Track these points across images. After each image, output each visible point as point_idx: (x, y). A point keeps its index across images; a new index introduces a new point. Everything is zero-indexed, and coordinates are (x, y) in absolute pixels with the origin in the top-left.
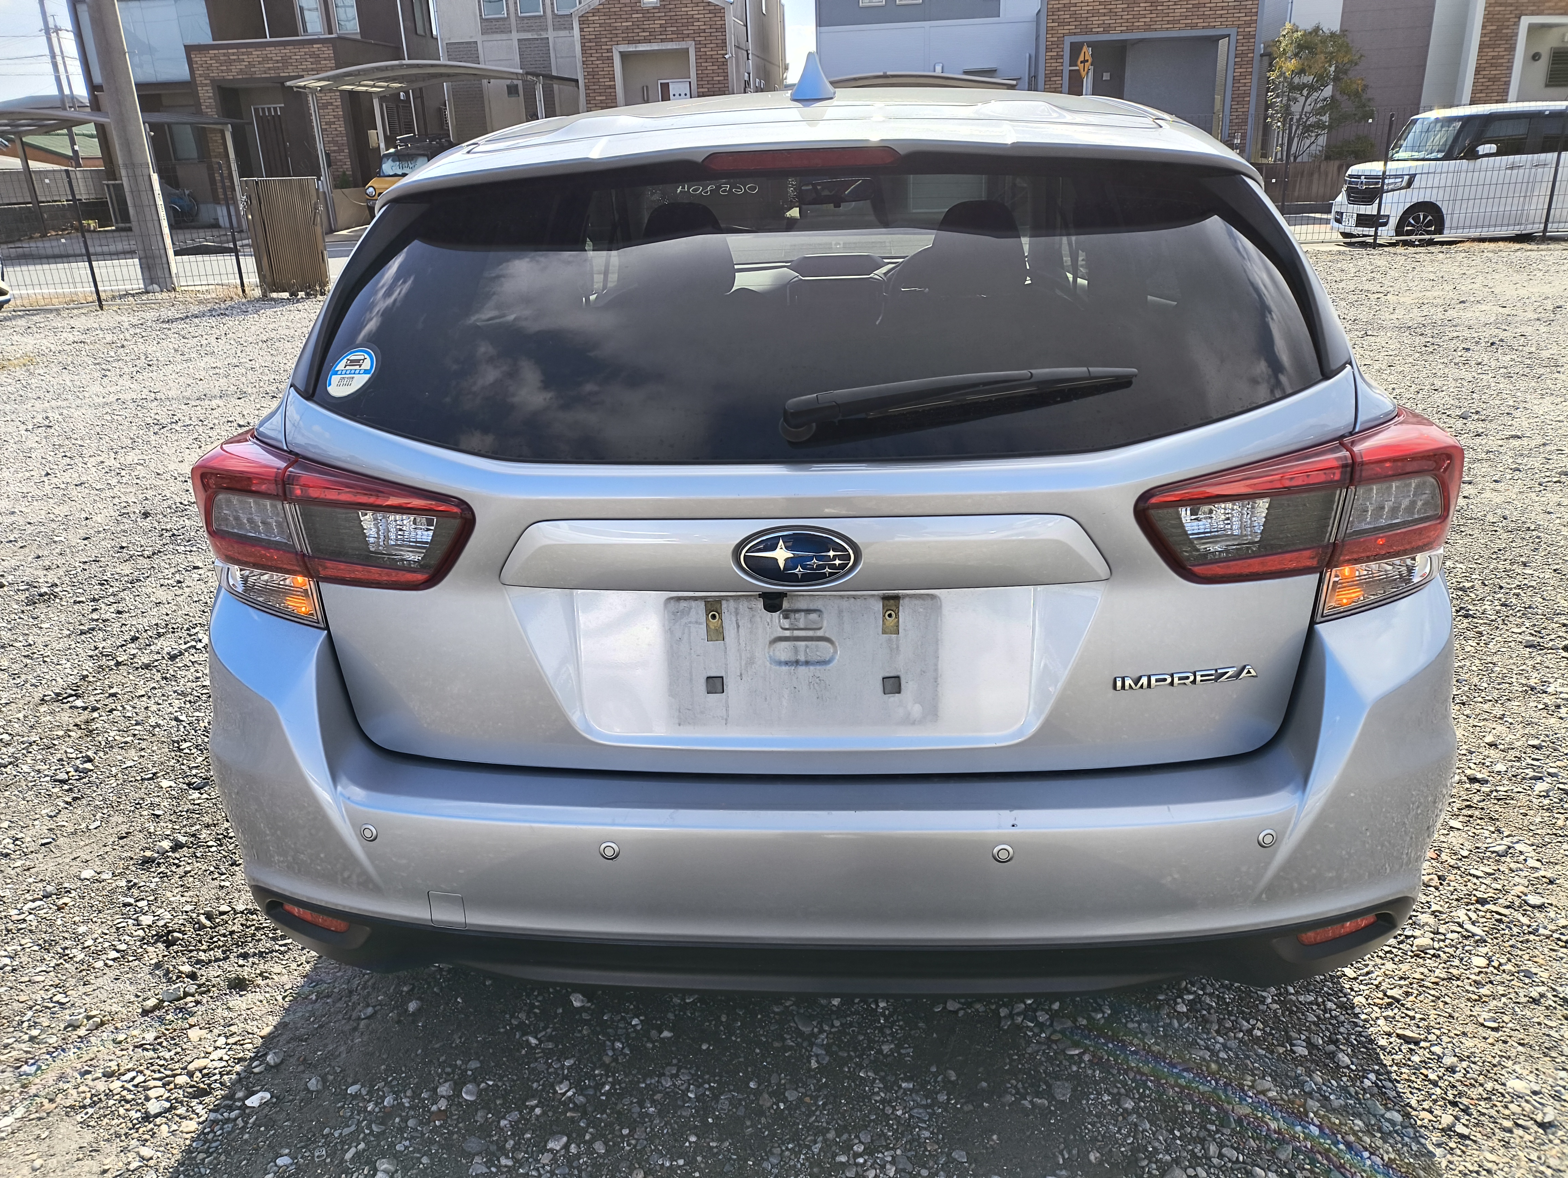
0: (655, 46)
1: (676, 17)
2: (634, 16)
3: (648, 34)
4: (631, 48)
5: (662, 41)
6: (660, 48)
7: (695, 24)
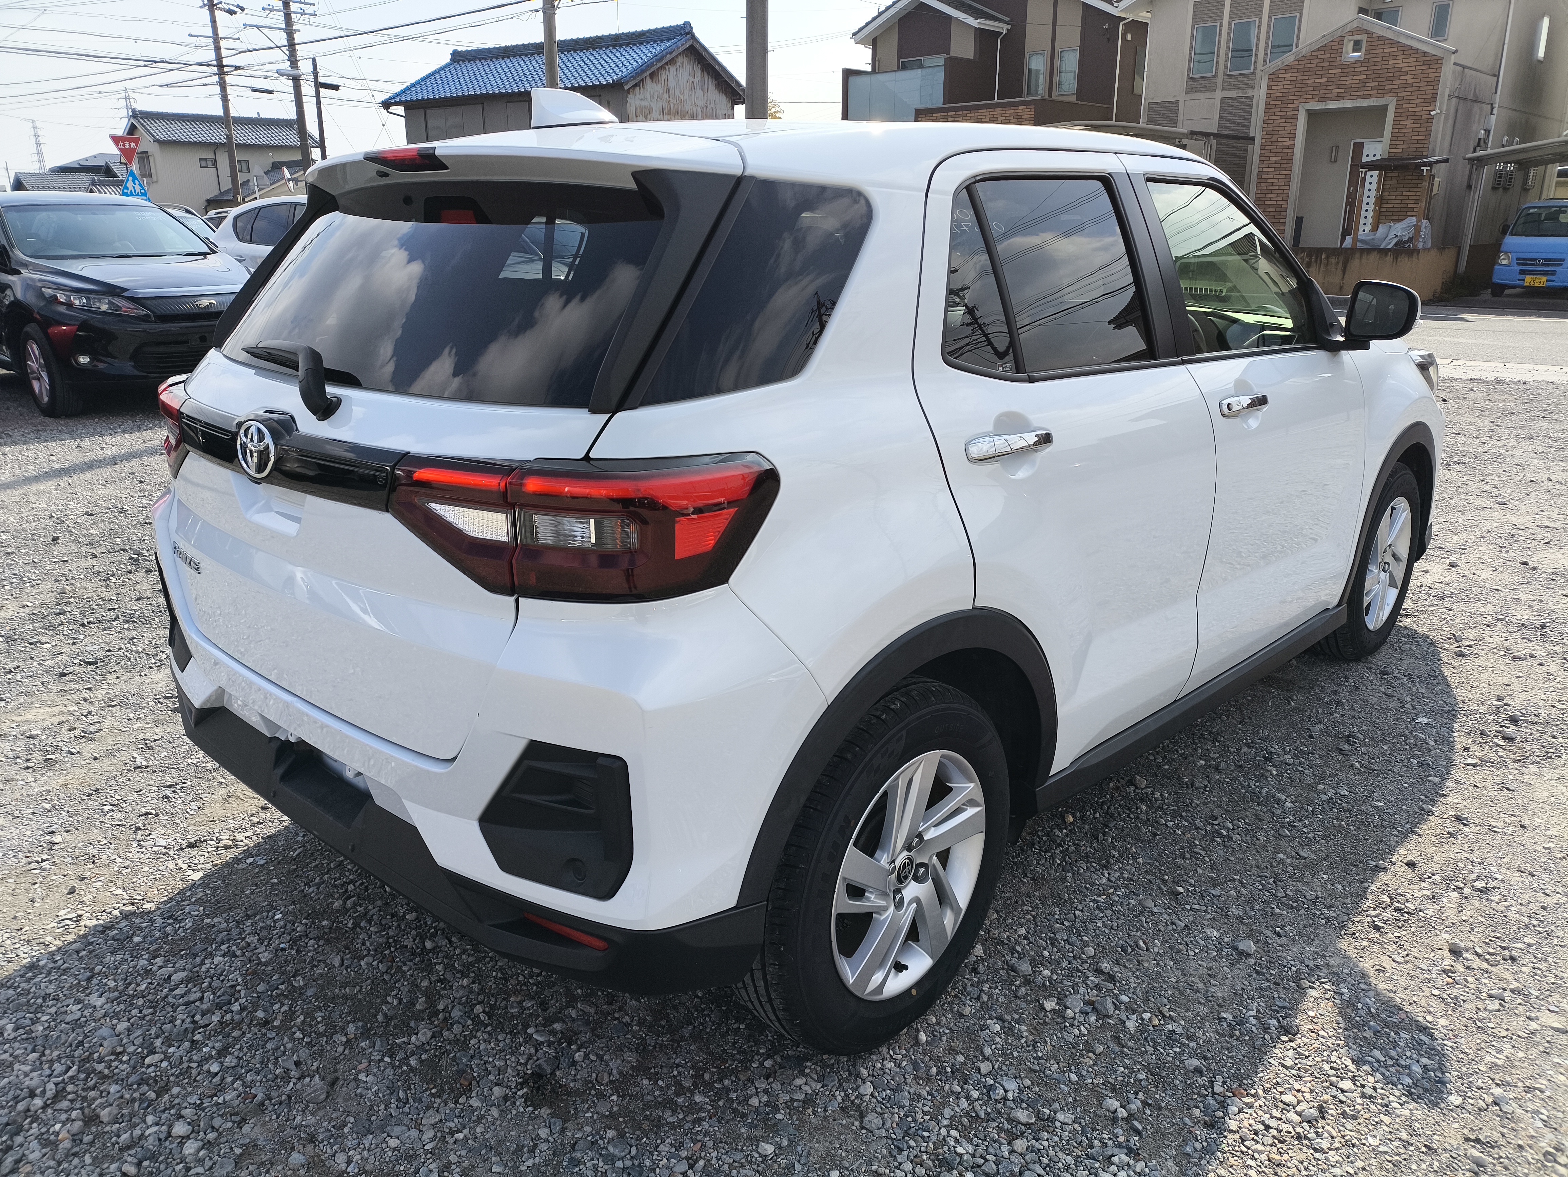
0: (1348, 104)
1: (1381, 71)
2: (1330, 72)
3: (1343, 90)
4: (1320, 106)
5: (1358, 97)
6: (1354, 105)
7: (1402, 77)
